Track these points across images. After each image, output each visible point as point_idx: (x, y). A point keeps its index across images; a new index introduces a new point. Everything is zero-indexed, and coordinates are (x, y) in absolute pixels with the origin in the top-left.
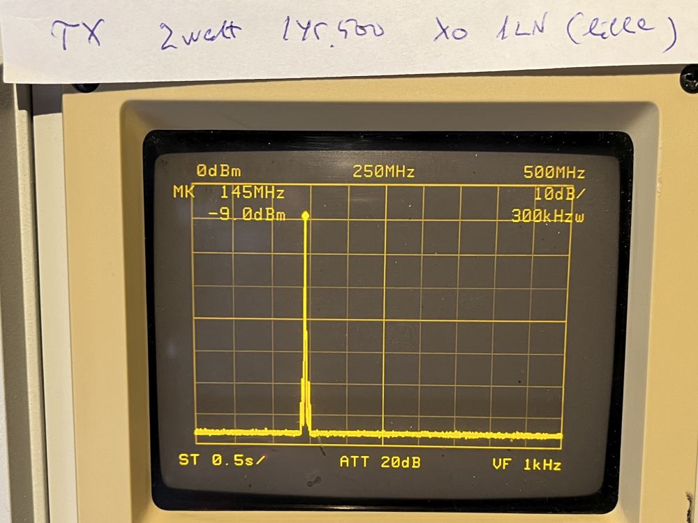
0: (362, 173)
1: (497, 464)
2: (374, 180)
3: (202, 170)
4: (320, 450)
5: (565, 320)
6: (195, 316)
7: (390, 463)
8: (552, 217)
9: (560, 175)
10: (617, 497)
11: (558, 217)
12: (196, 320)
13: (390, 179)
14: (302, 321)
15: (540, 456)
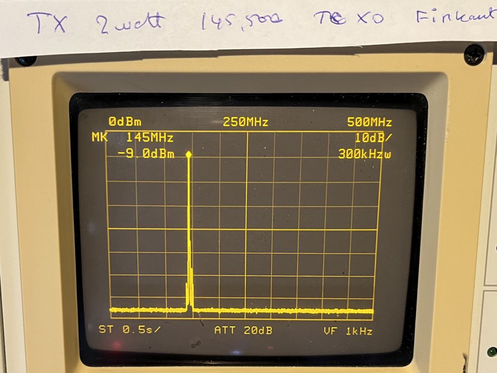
0: (230, 123)
1: (327, 331)
2: (238, 128)
3: (112, 121)
4: (200, 322)
5: (376, 229)
6: (109, 227)
7: (250, 331)
8: (368, 155)
9: (374, 124)
10: (413, 355)
11: (372, 154)
12: (110, 230)
13: (250, 128)
14: (187, 230)
15: (358, 325)
